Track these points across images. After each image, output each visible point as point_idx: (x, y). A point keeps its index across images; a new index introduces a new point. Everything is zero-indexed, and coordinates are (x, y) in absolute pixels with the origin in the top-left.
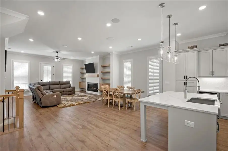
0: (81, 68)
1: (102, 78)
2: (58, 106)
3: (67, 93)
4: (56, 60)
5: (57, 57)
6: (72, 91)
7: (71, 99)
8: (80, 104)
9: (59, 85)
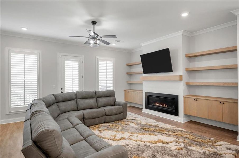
0: (127, 65)
1: (187, 84)
3: (113, 118)
4: (92, 42)
5: (94, 33)
6: (122, 113)
9: (95, 99)
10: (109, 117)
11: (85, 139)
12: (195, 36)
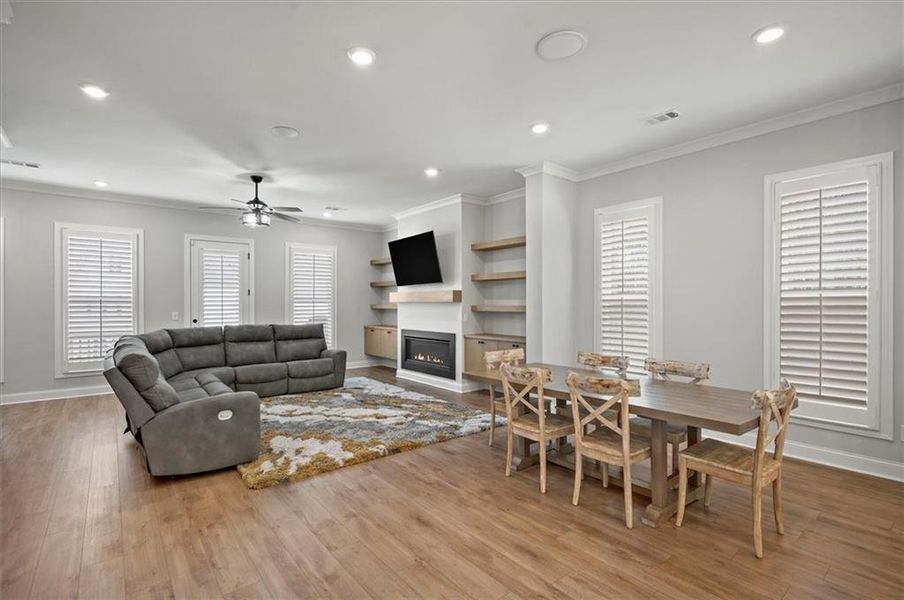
0: (373, 263)
1: (474, 309)
2: (242, 469)
3: (309, 383)
4: (251, 219)
5: (256, 201)
6: (330, 373)
7: (321, 418)
8: (366, 458)
9: (272, 343)
10: (298, 380)
11: (202, 387)
12: (492, 205)
